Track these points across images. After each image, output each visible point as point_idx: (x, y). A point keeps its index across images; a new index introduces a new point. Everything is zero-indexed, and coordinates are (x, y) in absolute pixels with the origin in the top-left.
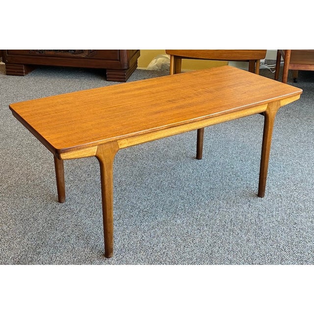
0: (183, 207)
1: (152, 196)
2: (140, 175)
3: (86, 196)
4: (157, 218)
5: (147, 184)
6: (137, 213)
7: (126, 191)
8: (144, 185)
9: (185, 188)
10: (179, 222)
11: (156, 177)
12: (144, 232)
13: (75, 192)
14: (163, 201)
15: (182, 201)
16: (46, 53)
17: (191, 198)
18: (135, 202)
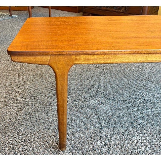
0: (144, 126)
1: (123, 106)
2: (122, 88)
3: (78, 92)
4: (118, 127)
5: (124, 96)
6: (105, 117)
7: (106, 97)
8: (121, 96)
9: (154, 109)
10: (135, 138)
11: (133, 93)
12: (101, 137)
13: (73, 87)
14: (130, 114)
15: (146, 120)
16: (102, 8)
17: (155, 120)
18: (107, 107)
